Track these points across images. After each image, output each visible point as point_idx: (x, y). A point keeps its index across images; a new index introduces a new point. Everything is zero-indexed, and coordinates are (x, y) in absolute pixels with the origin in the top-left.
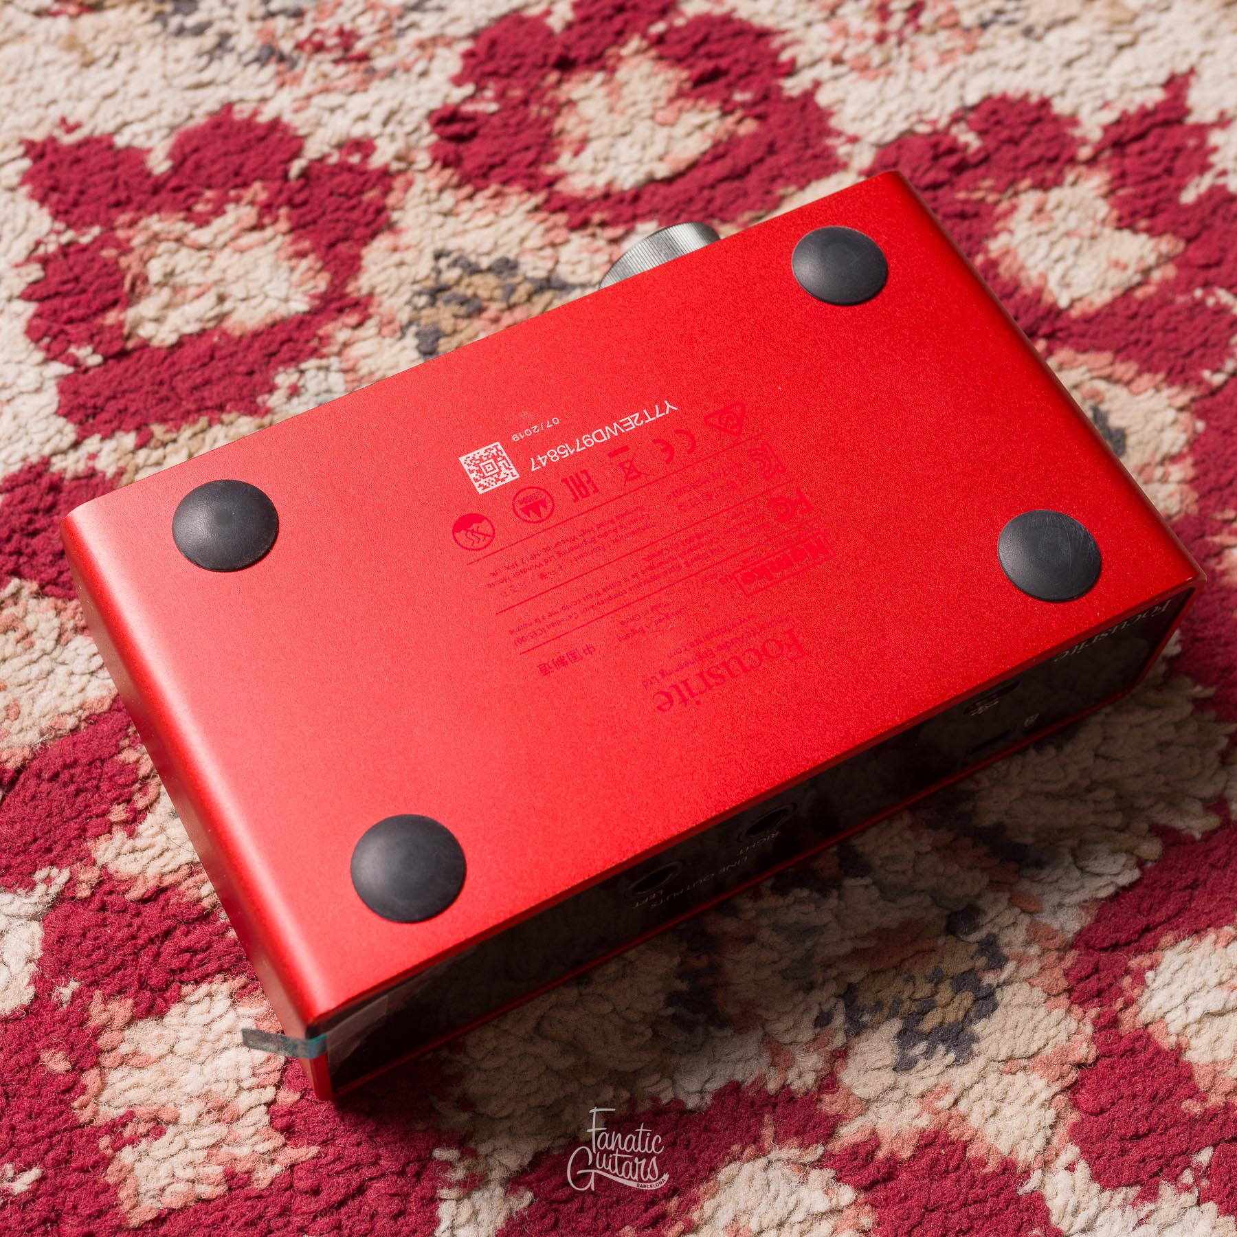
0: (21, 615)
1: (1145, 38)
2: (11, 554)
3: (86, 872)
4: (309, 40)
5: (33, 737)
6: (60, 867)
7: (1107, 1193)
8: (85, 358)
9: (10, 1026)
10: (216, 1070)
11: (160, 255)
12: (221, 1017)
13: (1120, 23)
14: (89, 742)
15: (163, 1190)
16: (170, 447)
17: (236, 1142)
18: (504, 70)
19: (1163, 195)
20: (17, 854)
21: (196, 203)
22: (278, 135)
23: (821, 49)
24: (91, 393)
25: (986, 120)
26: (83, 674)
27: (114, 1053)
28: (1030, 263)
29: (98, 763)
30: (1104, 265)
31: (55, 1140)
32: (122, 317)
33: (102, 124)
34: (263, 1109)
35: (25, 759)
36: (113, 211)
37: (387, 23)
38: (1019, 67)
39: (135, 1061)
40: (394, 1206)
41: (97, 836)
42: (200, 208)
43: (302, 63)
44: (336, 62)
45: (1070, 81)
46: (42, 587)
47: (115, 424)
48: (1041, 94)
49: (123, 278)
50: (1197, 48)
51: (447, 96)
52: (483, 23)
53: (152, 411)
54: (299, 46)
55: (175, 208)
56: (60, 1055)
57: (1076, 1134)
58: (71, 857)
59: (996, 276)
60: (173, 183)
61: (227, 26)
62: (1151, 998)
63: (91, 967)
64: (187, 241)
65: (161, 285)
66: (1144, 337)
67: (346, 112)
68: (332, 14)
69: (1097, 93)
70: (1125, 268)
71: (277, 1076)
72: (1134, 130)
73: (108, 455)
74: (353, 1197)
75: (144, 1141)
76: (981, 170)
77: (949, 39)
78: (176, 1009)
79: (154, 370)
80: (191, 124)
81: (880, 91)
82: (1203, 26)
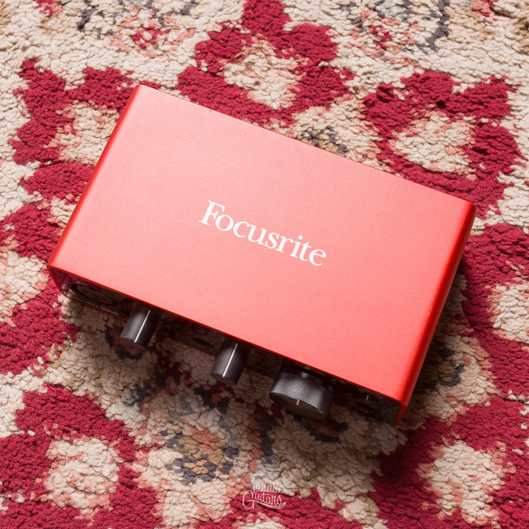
0: (106, 121)
3: (45, 203)
4: (375, 27)
6: (42, 196)
8: (203, 66)
11: (256, 55)
12: (33, 271)
18: (420, 90)
20: (37, 182)
24: (193, 78)
29: (80, 179)
32: (225, 63)
34: (16, 303)
36: (260, 30)
37: (404, 43)
41: (58, 197)
42: (284, 51)
43: (364, 33)
44: (375, 42)
49: (239, 52)
51: (394, 82)
52: (434, 69)
54: (370, 27)
55: (276, 45)
58: (47, 196)
60: (286, 37)
63: (20, 227)
64: (268, 58)
65: (245, 64)
67: (358, 60)
78: (25, 259)
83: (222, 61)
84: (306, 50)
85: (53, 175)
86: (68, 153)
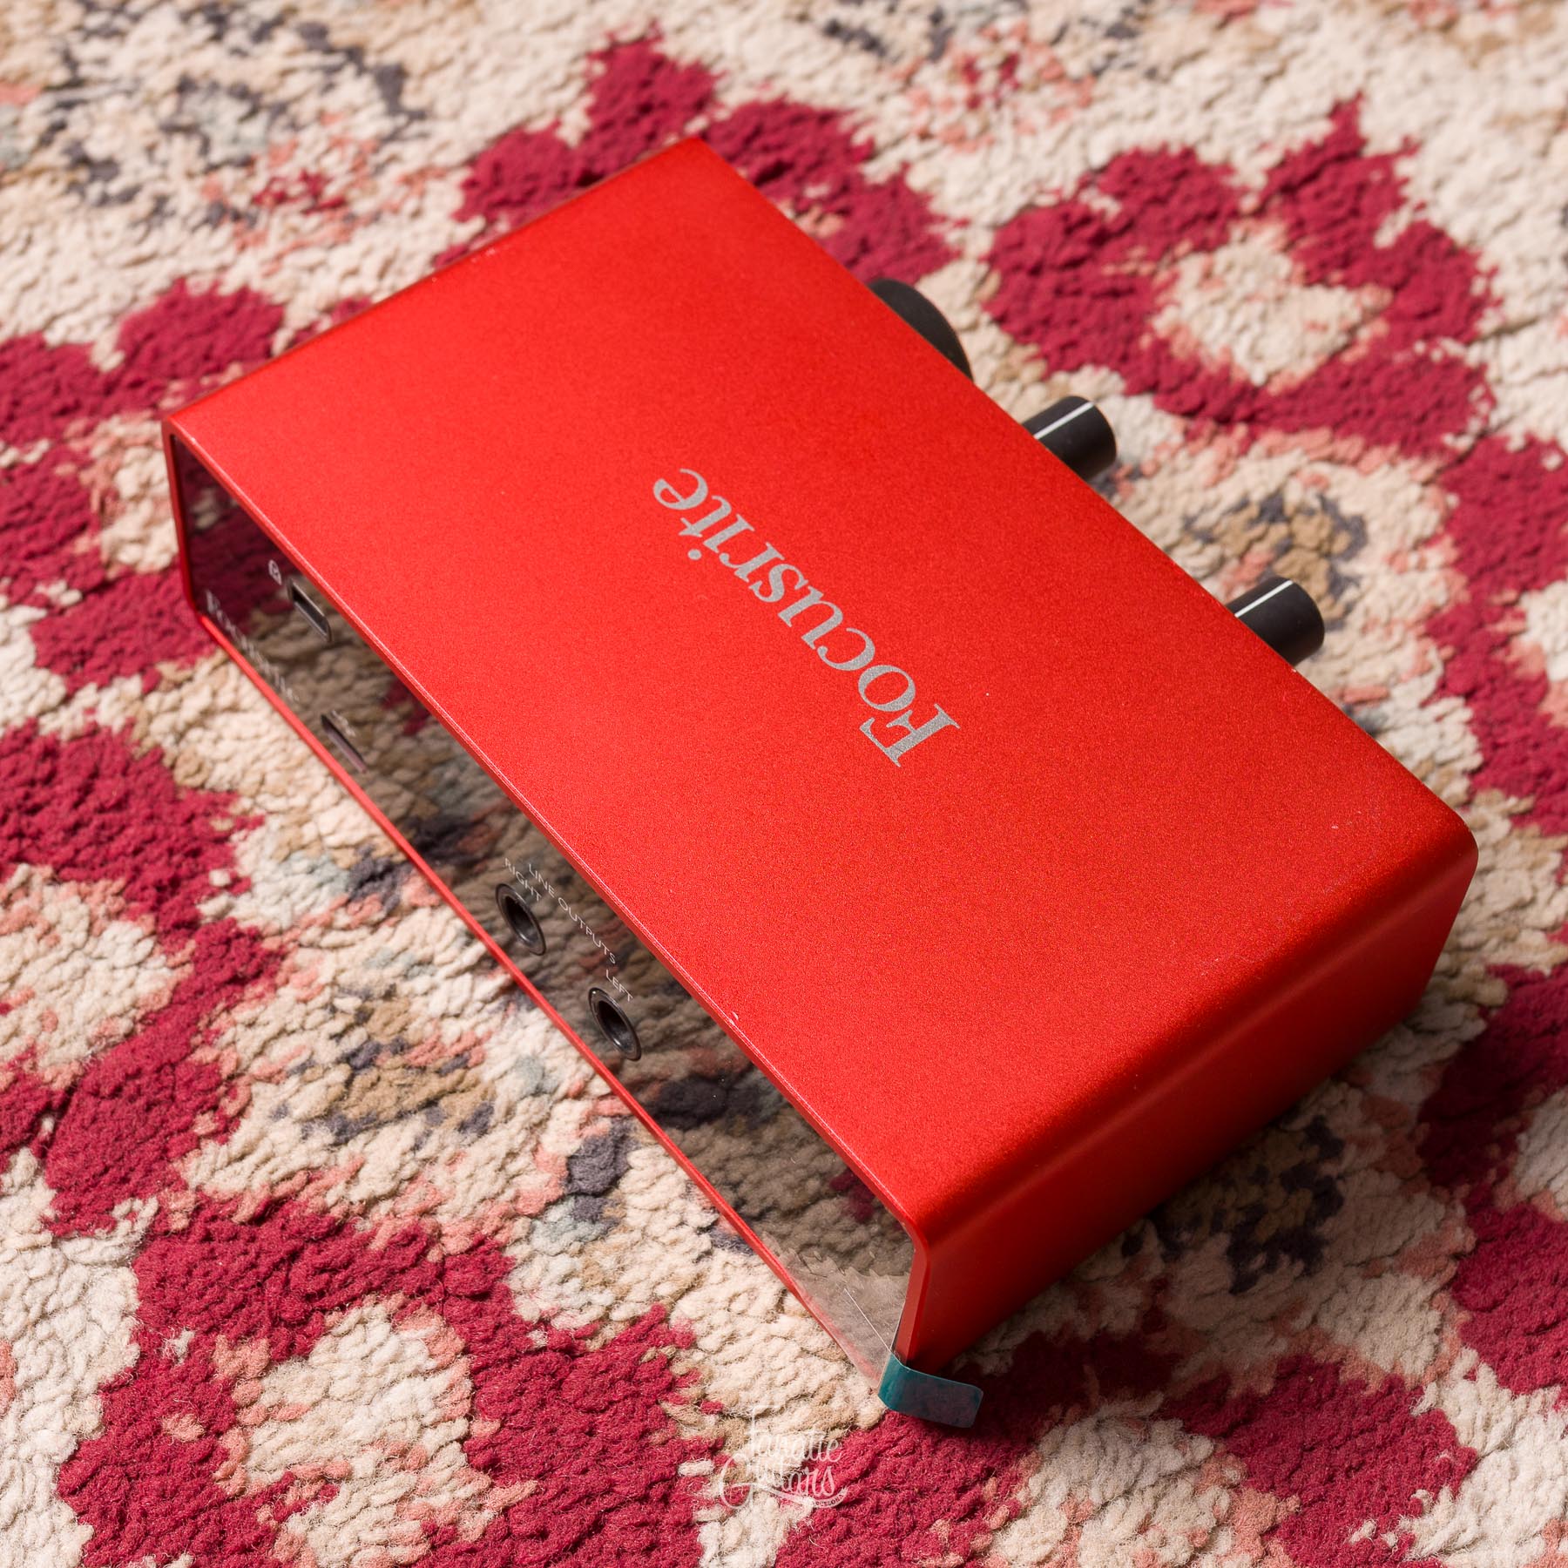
0: (36, 906)
1: (1295, 65)
2: (10, 838)
3: (177, 1199)
4: (267, 190)
5: (79, 1049)
6: (144, 1198)
7: (1522, 1399)
8: (59, 596)
9: (117, 1395)
10: (388, 1408)
11: (129, 465)
12: (381, 1345)
13: (1260, 50)
14: (152, 1044)
15: (349, 1559)
16: (187, 688)
17: (431, 1490)
18: (516, 196)
19: (1355, 240)
20: (86, 1190)
21: (162, 397)
22: (248, 307)
23: (902, 125)
24: (74, 636)
25: (1122, 181)
26: (128, 967)
27: (255, 1407)
28: (1208, 337)
29: (168, 1069)
30: (1299, 329)
31: (201, 1519)
32: (96, 541)
33: (27, 320)
34: (456, 1446)
35: (75, 1076)
36: (60, 421)
37: (359, 160)
38: (1149, 115)
39: (283, 1413)
40: (645, 1536)
41: (183, 1155)
42: (167, 403)
43: (263, 219)
44: (307, 212)
45: (1214, 124)
46: (57, 871)
47: (112, 668)
48: (1182, 143)
49: (88, 496)
50: (1360, 67)
51: (451, 236)
52: (479, 146)
53: (155, 648)
54: (257, 200)
55: (138, 406)
56: (187, 1419)
57: (1468, 1335)
58: (156, 1184)
59: (1170, 358)
60: (130, 377)
61: (161, 187)
62: (1528, 1165)
63: (206, 1309)
65: (137, 499)
66: (1365, 406)
67: (329, 269)
68: (289, 158)
69: (1250, 134)
70: (1325, 328)
71: (466, 1405)
72: (1303, 170)
73: (110, 705)
74: (590, 1535)
75: (314, 1505)
76: (1127, 238)
77: (1056, 94)
78: (322, 1347)
80: (138, 308)
81: (985, 163)
82: (1363, 42)
83: (82, 545)
84: (207, 357)
85: (100, 1130)
86: (58, 1054)
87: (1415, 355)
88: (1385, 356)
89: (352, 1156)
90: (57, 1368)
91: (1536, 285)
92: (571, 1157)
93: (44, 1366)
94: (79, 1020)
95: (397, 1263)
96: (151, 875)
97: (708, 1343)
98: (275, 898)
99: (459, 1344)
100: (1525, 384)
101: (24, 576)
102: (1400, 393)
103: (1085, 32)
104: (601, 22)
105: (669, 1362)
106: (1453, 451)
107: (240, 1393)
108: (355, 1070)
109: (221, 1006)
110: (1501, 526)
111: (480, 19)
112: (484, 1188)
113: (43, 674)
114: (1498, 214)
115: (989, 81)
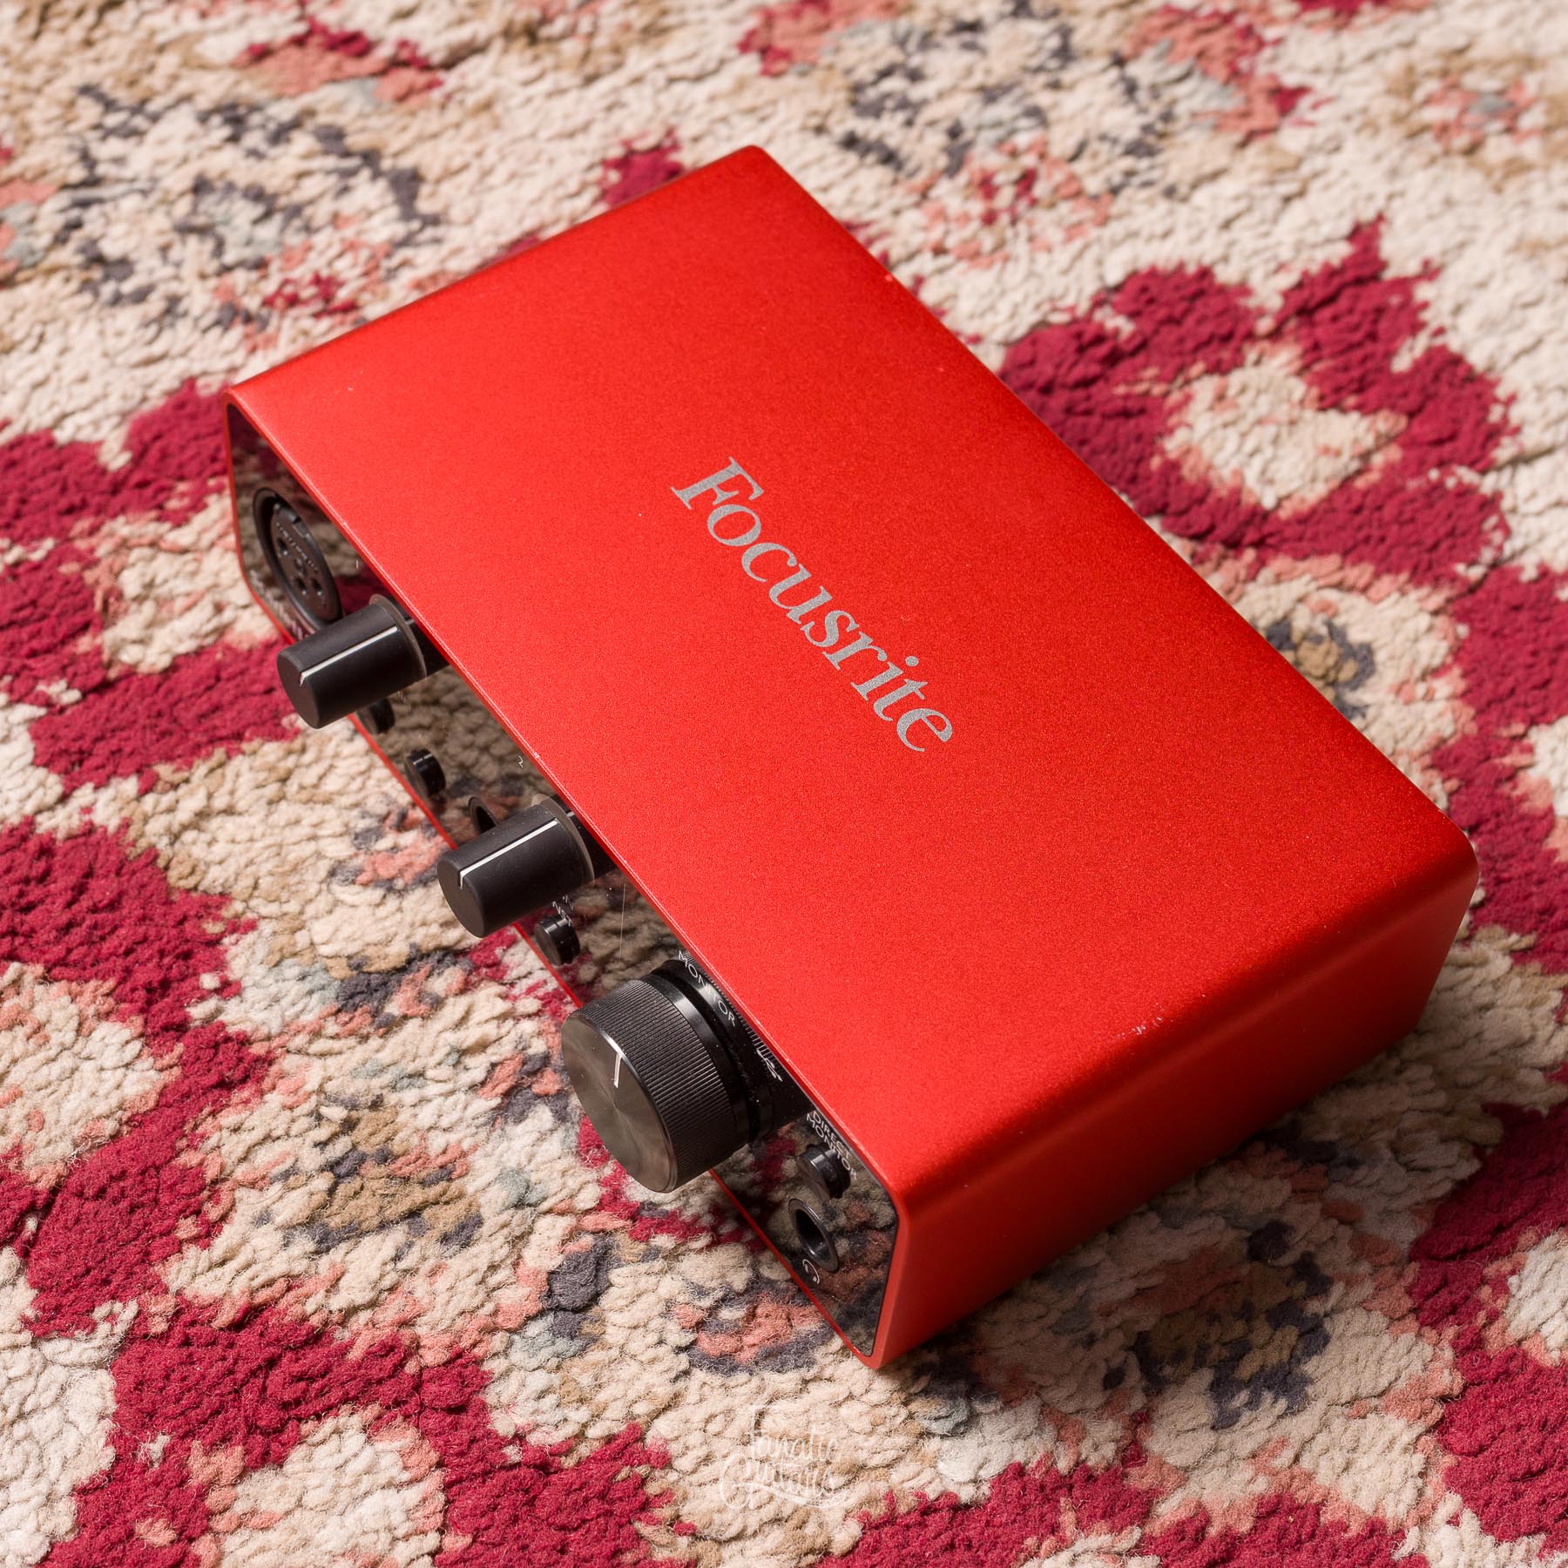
0: (27, 1005)
1: (1316, 186)
3: (157, 1303)
4: (278, 293)
5: (64, 1149)
6: (124, 1300)
7: (1505, 1546)
8: (59, 695)
9: (91, 1497)
10: (361, 1519)
11: (133, 565)
12: (356, 1455)
13: (1281, 170)
14: (137, 1147)
16: (183, 789)
19: (1370, 365)
20: (67, 1291)
21: (168, 499)
23: (917, 239)
24: (73, 735)
25: (1136, 300)
26: (116, 1068)
27: (227, 1514)
28: (1219, 460)
29: (153, 1172)
30: (1311, 454)
32: (98, 641)
33: (37, 418)
34: (428, 1559)
35: (59, 1176)
36: (66, 520)
37: (372, 264)
38: (1166, 235)
39: (256, 1521)
41: (165, 1258)
42: (173, 504)
43: (274, 322)
44: (317, 316)
45: (1232, 244)
46: (49, 970)
47: (109, 768)
48: (1199, 262)
49: (92, 595)
50: (1382, 191)
53: (153, 749)
54: (268, 302)
55: (144, 506)
56: (160, 1524)
57: (1454, 1480)
58: (137, 1287)
59: (1180, 480)
60: (136, 477)
61: (174, 287)
62: (1519, 1308)
63: (182, 1413)
64: (163, 545)
65: (140, 599)
66: (1376, 533)
68: (302, 261)
69: (1268, 255)
70: (1338, 453)
71: (439, 1518)
72: (1320, 293)
73: (107, 805)
76: (1140, 359)
77: (1073, 211)
78: (297, 1455)
79: (148, 700)
80: (147, 408)
81: (999, 279)
82: (1385, 164)
83: (84, 644)
84: (214, 459)
85: (83, 1231)
86: (44, 1153)
87: (1429, 481)
88: (1399, 482)
89: (333, 1265)
90: (33, 1469)
91: (1553, 414)
92: (552, 1273)
93: (20, 1466)
94: (65, 1120)
95: (375, 1373)
96: (141, 976)
97: (684, 1464)
98: (264, 1004)
99: (434, 1457)
100: (1539, 514)
101: (26, 673)
102: (1412, 520)
103: (1105, 148)
104: (617, 130)
105: (643, 1481)
106: (1465, 581)
107: (213, 1499)
108: (339, 1179)
109: (207, 1110)
110: (1511, 658)
111: (497, 125)
112: (465, 1300)
113: (41, 772)
114: (1517, 341)
115: (1005, 197)
